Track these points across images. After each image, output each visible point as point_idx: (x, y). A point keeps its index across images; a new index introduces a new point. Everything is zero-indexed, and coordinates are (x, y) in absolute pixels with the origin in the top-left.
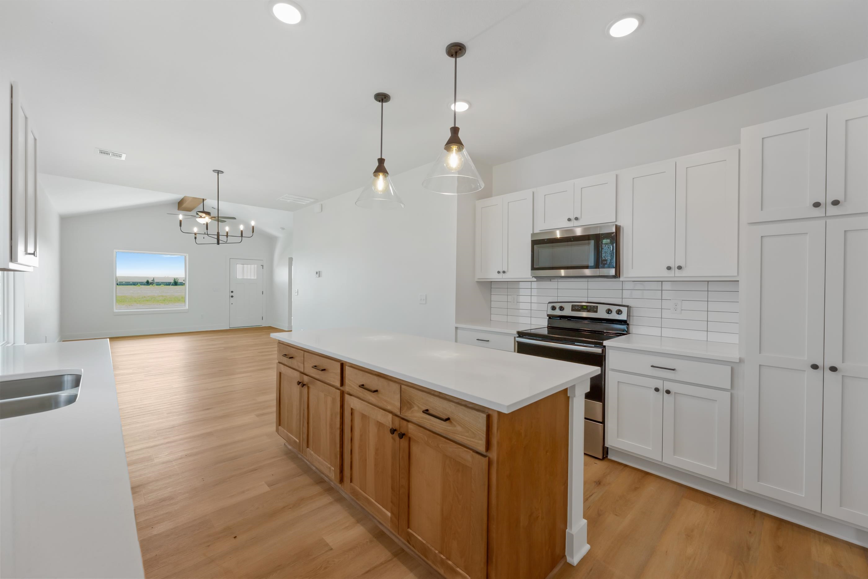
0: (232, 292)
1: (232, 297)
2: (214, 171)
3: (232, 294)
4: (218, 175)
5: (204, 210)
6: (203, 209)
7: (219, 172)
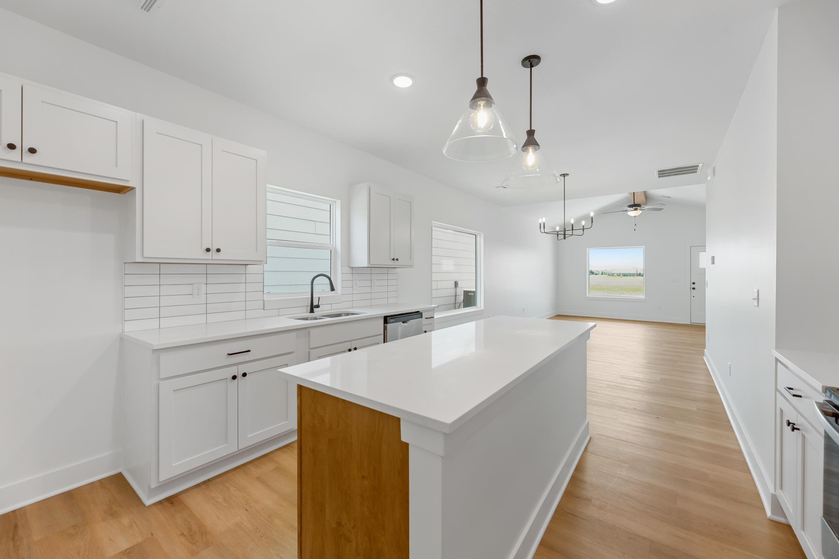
0: (694, 283)
1: (694, 289)
2: (561, 175)
3: (693, 286)
4: (564, 178)
5: (635, 203)
6: (633, 202)
7: (565, 175)
